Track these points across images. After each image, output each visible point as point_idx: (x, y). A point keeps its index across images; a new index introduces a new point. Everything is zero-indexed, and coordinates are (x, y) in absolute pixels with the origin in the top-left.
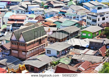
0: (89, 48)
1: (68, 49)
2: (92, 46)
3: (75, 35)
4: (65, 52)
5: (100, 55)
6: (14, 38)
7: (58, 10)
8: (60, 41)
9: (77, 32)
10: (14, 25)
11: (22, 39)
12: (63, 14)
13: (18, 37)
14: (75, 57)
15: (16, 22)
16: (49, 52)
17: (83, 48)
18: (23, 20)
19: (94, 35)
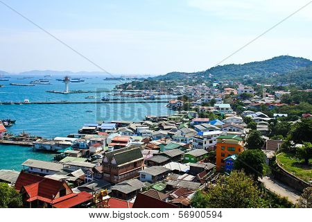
0: (189, 173)
1: (166, 174)
2: (192, 171)
3: (177, 159)
4: (161, 177)
5: (199, 181)
6: (106, 160)
7: (165, 133)
8: (159, 164)
9: (180, 156)
10: (116, 147)
11: (114, 162)
12: (171, 136)
13: (110, 159)
14: (170, 183)
15: (118, 144)
16: (144, 176)
17: (182, 173)
18: (126, 142)
19: (197, 159)
